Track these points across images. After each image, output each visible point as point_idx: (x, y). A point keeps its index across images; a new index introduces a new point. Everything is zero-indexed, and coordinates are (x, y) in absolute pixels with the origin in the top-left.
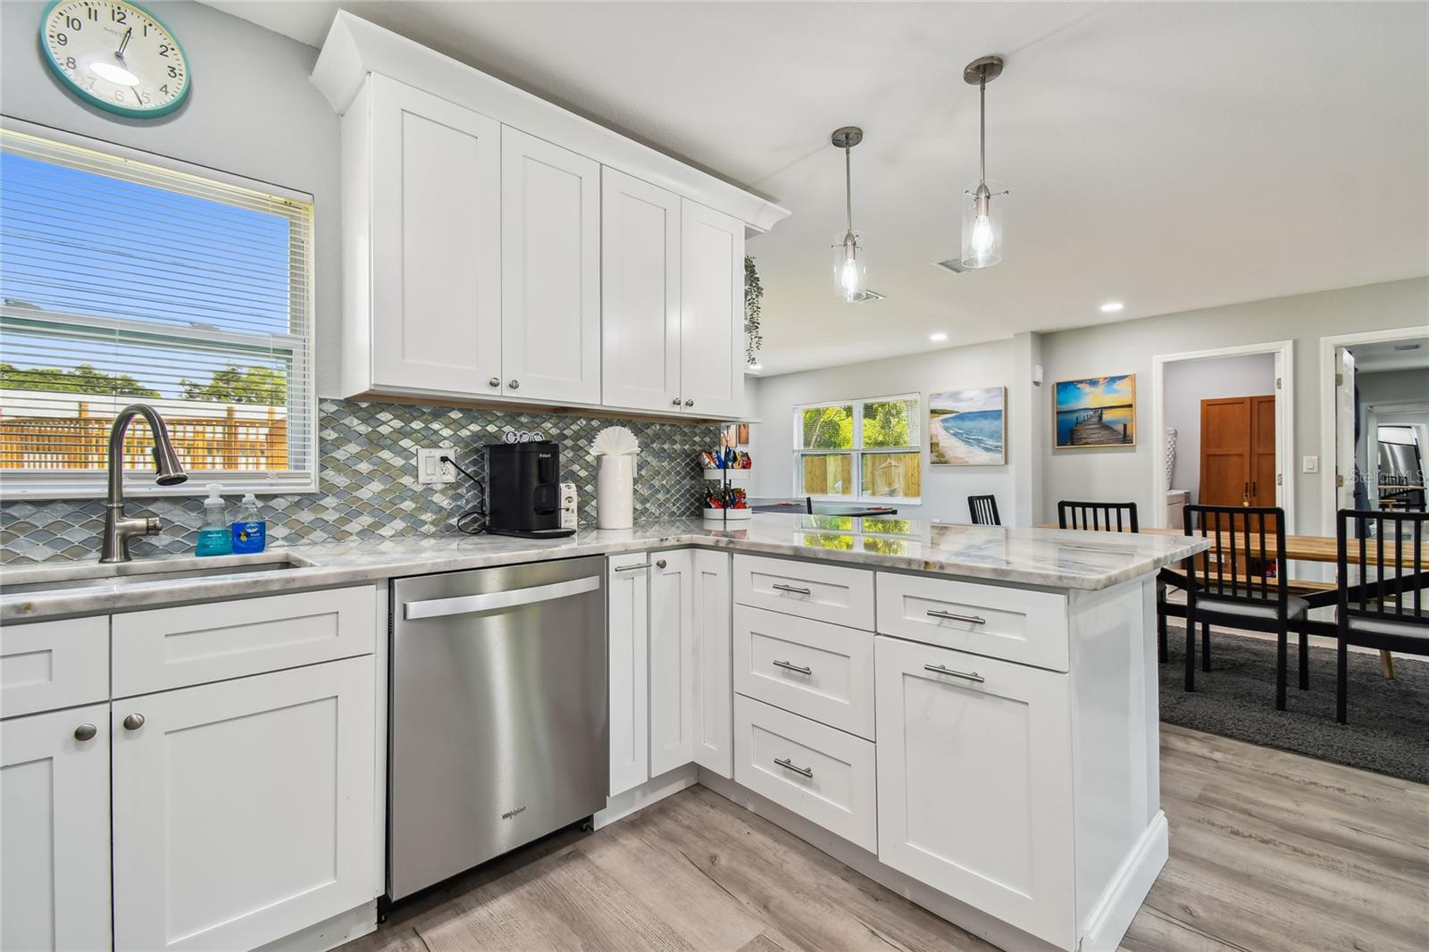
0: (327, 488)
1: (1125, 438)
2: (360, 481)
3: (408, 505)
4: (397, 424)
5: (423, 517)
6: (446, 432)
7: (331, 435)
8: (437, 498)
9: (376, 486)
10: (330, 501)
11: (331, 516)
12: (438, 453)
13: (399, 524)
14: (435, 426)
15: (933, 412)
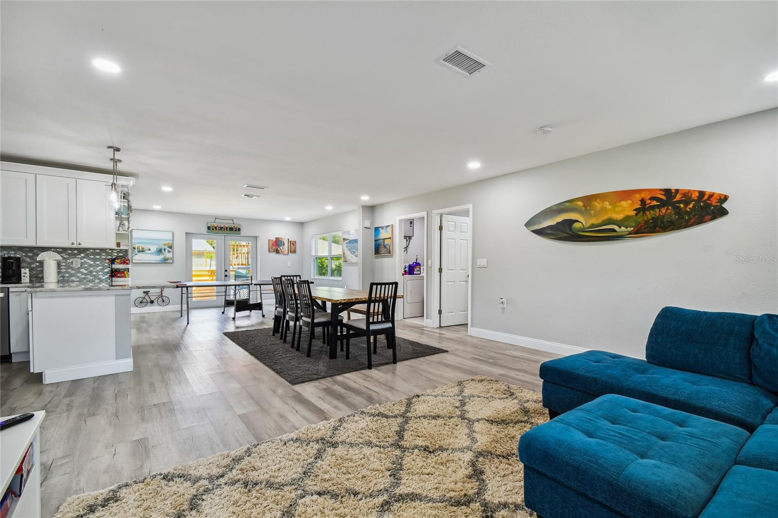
1: (389, 252)
15: (344, 239)
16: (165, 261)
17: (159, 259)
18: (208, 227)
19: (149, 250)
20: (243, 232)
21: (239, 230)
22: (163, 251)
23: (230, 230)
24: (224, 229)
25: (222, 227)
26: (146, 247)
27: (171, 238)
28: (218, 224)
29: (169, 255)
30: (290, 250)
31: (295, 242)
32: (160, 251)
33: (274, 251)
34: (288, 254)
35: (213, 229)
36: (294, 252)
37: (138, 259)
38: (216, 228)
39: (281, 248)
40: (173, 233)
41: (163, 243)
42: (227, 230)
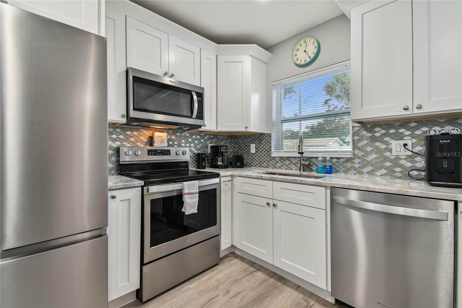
0: (355, 156)
2: (368, 153)
3: (388, 164)
4: (384, 132)
5: (395, 169)
6: (408, 133)
7: (356, 138)
8: (402, 162)
9: (374, 156)
10: (357, 161)
11: (357, 166)
12: (402, 142)
13: (384, 171)
14: (402, 131)
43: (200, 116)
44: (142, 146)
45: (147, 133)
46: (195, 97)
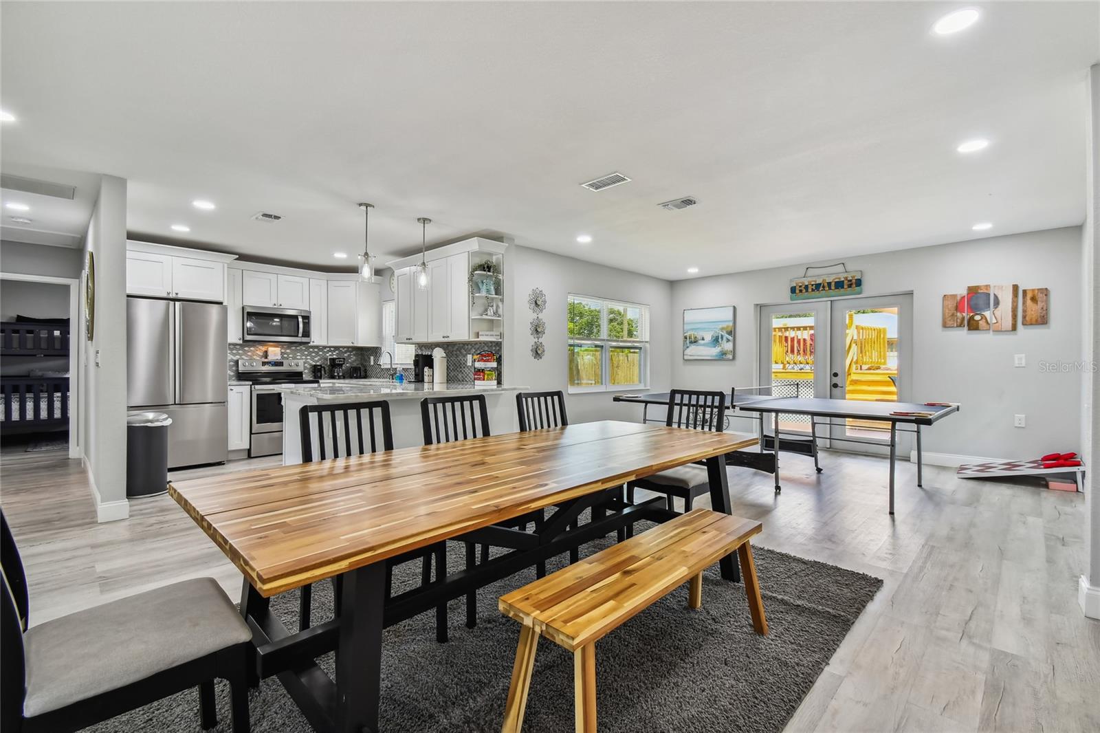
16: (722, 356)
17: (714, 354)
18: (791, 288)
19: (703, 339)
20: (869, 288)
21: (859, 283)
22: (720, 340)
23: (837, 288)
24: (824, 287)
25: (820, 284)
26: (699, 335)
27: (730, 317)
28: (810, 279)
29: (728, 346)
30: (1024, 317)
31: (1045, 292)
32: (716, 341)
33: (961, 325)
34: (1014, 328)
35: (801, 291)
36: (1043, 320)
37: (689, 354)
38: (806, 287)
39: (987, 314)
40: (734, 308)
41: (721, 326)
42: (830, 288)
43: (307, 333)
44: (258, 358)
45: (264, 349)
46: (300, 320)
